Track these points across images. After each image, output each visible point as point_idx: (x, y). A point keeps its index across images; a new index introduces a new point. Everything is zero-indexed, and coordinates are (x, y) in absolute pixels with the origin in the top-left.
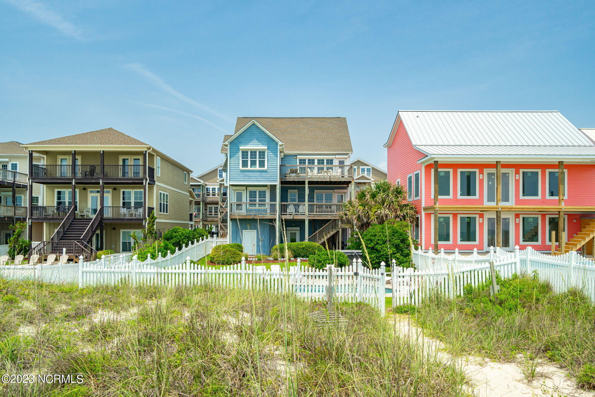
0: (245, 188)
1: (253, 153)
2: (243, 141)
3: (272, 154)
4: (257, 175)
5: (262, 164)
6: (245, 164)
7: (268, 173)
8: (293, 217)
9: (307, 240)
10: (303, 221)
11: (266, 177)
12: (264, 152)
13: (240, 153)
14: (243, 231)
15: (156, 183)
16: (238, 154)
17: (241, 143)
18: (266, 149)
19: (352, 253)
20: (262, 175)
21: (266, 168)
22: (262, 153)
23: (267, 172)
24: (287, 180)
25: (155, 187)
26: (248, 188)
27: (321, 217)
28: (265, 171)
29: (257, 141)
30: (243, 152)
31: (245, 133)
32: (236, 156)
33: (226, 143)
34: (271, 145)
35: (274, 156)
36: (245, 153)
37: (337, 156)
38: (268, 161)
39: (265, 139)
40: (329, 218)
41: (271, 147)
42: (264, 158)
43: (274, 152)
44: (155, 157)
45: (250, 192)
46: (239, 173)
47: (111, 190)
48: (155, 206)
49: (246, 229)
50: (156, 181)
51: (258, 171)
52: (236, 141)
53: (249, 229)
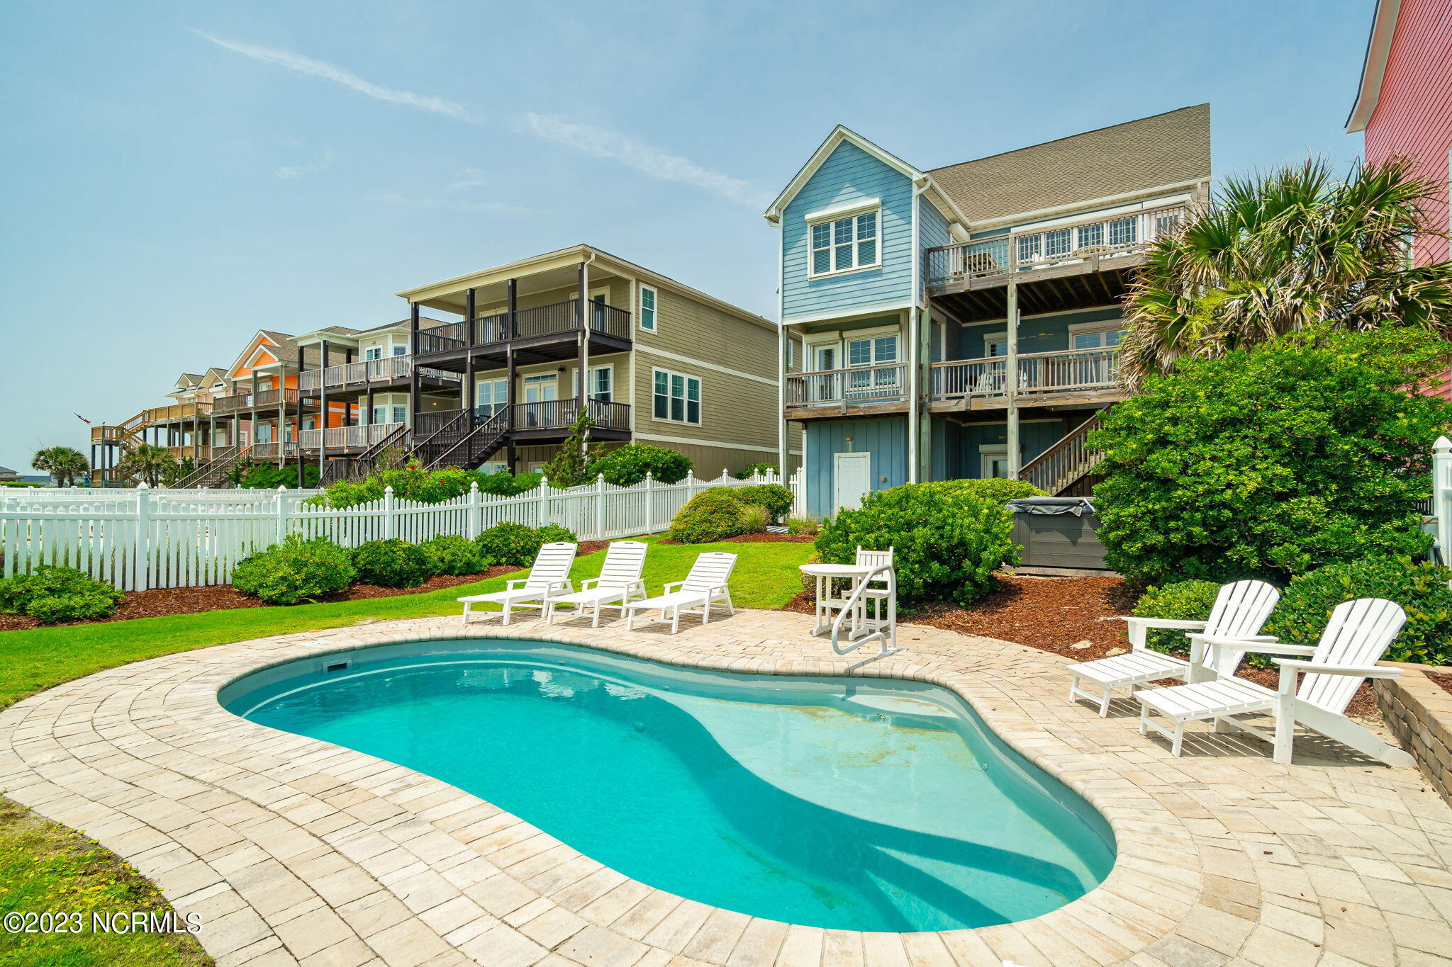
0: (835, 335)
1: (843, 224)
2: (819, 197)
3: (894, 217)
4: (854, 288)
5: (867, 252)
6: (821, 262)
7: (884, 277)
8: (969, 403)
9: (1015, 477)
10: (1002, 414)
11: (878, 291)
12: (872, 217)
13: (809, 235)
14: (836, 455)
15: (635, 346)
16: (803, 237)
17: (809, 207)
18: (876, 207)
19: (1072, 504)
20: (869, 286)
21: (878, 261)
22: (867, 220)
23: (881, 274)
24: (948, 292)
25: (633, 355)
26: (846, 334)
27: (1063, 398)
28: (877, 273)
29: (853, 189)
30: (816, 229)
31: (823, 172)
32: (799, 244)
33: (773, 212)
34: (893, 192)
35: (902, 222)
36: (820, 230)
37: (1148, 204)
38: (883, 241)
39: (877, 177)
40: (1093, 398)
41: (893, 198)
42: (873, 234)
43: (899, 209)
44: (633, 285)
45: (853, 345)
46: (808, 290)
47: (556, 372)
48: (632, 402)
49: (843, 450)
50: (634, 340)
51: (856, 276)
52: (801, 202)
53: (850, 448)
